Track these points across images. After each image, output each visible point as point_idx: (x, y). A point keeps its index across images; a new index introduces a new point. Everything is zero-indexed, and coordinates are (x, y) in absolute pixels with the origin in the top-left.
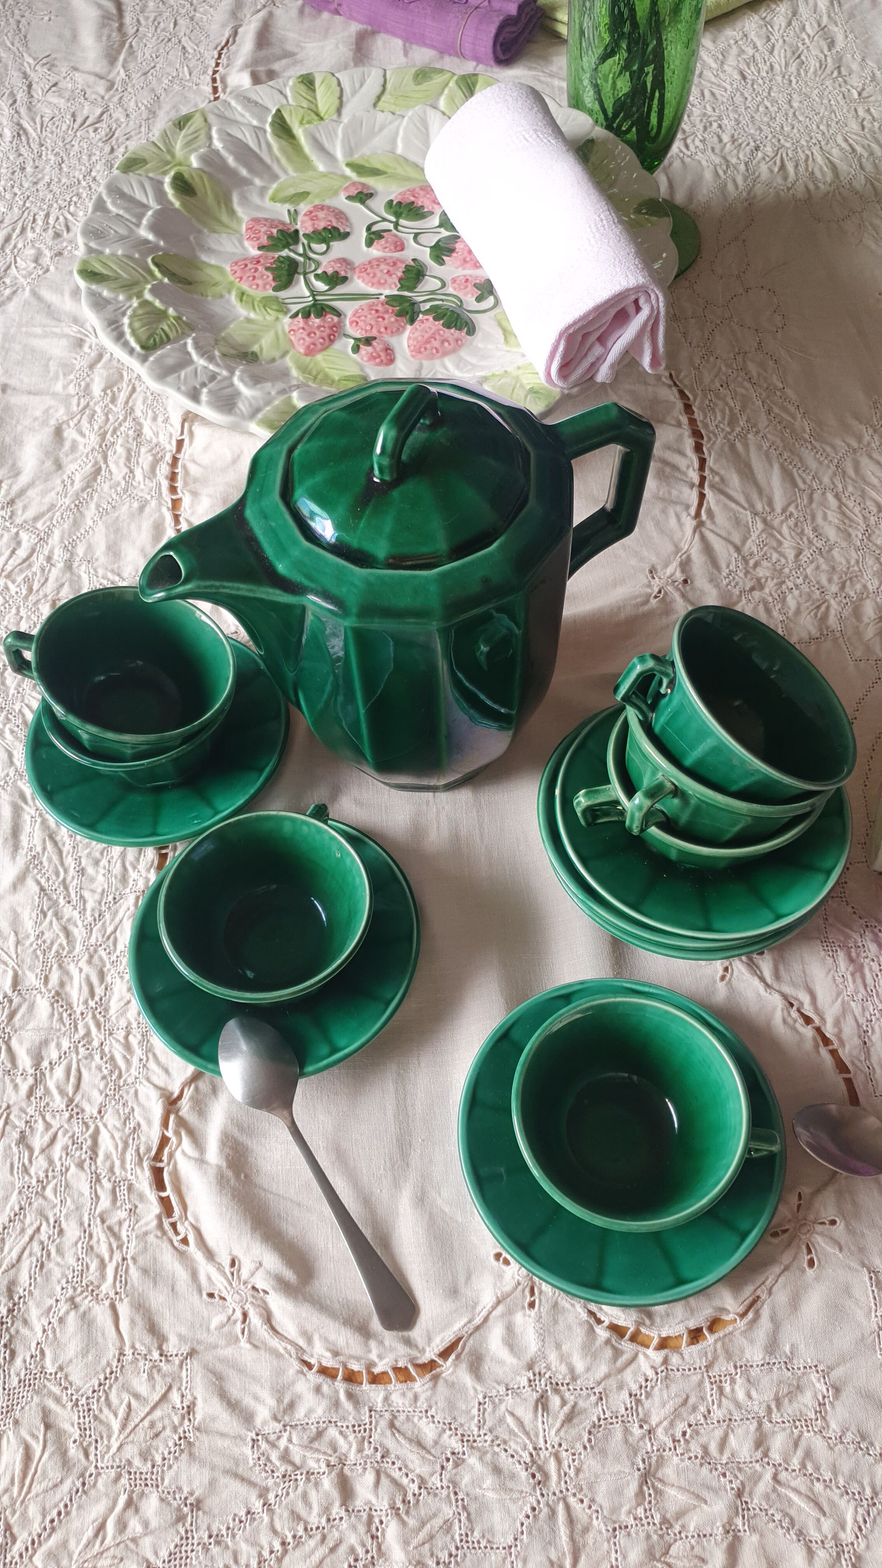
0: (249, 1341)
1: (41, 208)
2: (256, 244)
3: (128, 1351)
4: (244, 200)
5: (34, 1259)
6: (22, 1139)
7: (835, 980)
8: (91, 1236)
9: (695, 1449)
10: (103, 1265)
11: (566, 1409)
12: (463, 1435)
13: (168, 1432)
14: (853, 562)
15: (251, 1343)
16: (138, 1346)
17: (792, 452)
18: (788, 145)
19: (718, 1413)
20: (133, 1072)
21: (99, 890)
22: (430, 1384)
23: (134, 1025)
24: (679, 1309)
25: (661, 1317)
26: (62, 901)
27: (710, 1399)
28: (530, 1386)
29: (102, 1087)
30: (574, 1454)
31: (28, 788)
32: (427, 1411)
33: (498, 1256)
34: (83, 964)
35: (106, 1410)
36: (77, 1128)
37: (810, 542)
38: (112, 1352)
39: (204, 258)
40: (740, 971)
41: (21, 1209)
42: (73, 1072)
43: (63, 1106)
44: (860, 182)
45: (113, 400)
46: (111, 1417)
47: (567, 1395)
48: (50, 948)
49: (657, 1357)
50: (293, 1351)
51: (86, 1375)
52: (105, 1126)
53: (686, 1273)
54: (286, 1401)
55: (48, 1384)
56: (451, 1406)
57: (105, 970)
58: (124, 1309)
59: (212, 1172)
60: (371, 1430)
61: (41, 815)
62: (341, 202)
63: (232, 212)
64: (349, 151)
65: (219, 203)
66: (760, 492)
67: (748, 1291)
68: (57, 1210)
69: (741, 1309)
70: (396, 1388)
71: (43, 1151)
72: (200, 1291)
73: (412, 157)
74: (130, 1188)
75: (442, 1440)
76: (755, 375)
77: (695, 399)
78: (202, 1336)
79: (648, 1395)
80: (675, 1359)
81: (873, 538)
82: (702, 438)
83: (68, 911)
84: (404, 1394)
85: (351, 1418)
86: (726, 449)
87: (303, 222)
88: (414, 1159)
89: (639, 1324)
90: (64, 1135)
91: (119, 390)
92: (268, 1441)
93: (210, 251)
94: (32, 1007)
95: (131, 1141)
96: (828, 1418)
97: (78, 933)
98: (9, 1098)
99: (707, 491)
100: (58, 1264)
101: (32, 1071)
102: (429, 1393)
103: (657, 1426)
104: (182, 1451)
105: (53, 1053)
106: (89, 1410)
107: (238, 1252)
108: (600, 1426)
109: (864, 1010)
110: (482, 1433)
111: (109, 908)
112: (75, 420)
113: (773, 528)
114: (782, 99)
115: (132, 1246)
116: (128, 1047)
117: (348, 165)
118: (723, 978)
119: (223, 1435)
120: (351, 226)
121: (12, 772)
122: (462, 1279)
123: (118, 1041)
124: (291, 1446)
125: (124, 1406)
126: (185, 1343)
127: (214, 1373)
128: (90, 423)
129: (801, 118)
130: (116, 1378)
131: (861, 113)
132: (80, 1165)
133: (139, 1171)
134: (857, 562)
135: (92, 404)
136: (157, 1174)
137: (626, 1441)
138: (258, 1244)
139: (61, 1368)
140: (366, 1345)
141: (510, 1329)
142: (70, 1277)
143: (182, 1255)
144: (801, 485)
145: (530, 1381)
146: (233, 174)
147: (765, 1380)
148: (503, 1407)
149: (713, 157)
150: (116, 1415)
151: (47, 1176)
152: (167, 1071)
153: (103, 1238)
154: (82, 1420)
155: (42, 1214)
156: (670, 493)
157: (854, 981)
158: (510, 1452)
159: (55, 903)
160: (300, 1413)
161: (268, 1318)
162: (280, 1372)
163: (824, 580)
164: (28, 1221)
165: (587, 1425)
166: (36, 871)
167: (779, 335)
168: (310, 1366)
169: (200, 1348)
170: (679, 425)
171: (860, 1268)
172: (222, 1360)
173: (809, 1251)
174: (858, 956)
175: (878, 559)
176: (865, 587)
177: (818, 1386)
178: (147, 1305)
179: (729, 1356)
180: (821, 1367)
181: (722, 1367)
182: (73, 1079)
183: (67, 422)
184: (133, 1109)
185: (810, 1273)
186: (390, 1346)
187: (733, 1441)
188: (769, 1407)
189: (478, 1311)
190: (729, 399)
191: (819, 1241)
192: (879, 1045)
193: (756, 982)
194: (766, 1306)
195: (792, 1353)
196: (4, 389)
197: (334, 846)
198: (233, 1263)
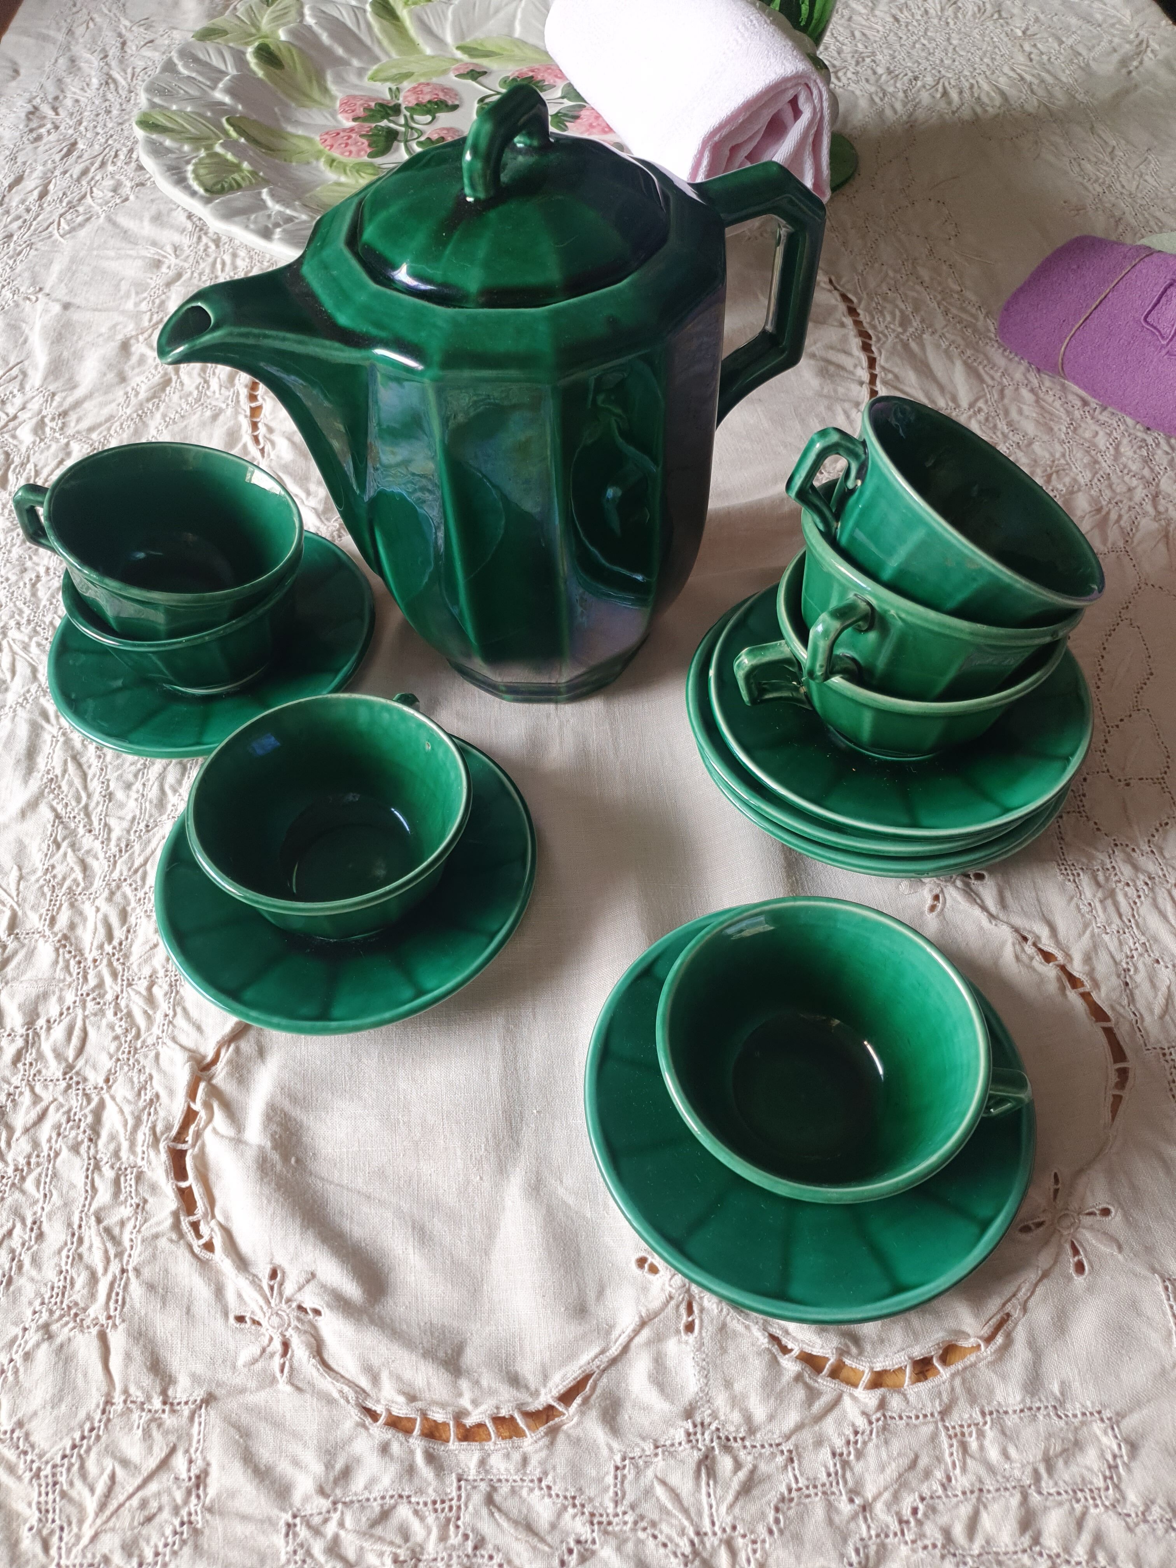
0: (291, 1382)
2: (351, 116)
3: (118, 1398)
4: (340, 80)
7: (1078, 908)
8: (81, 1241)
9: (933, 1533)
10: (93, 1279)
11: (742, 1475)
12: (592, 1515)
13: (166, 1514)
14: (1058, 455)
15: (293, 1385)
16: (132, 1390)
17: (977, 351)
18: (950, 75)
19: (961, 1482)
20: (156, 1031)
21: (129, 817)
22: (545, 1441)
23: (161, 973)
24: (897, 1333)
25: (873, 1343)
26: (81, 831)
27: (949, 1460)
28: (690, 1441)
29: (113, 1047)
30: (754, 1542)
31: (50, 705)
32: (540, 1480)
33: (641, 1262)
34: (101, 902)
35: (78, 1483)
36: (75, 1101)
37: (1005, 436)
38: (94, 1399)
39: (290, 129)
40: (954, 900)
42: (77, 1032)
43: (59, 1074)
44: (1032, 105)
46: (86, 1492)
47: (742, 1454)
48: (61, 885)
49: (869, 1399)
50: (351, 1395)
51: (55, 1434)
52: (113, 1098)
53: (906, 1275)
54: (339, 1466)
56: (576, 1471)
57: (129, 909)
58: (118, 1340)
59: (251, 1154)
60: (459, 1508)
61: (64, 734)
62: (452, 80)
63: (325, 91)
64: (460, 34)
65: (310, 81)
66: (942, 388)
67: (993, 1305)
68: (37, 1208)
69: (986, 1331)
70: (496, 1446)
71: (27, 1130)
72: (226, 1314)
73: (532, 40)
74: (139, 1177)
75: (562, 1523)
76: (927, 278)
77: (860, 302)
78: (224, 1375)
79: (859, 1455)
80: (895, 1403)
81: (1080, 431)
82: (870, 338)
83: (87, 842)
84: (507, 1456)
85: (430, 1490)
86: (899, 347)
87: (405, 97)
88: (527, 1136)
89: (842, 1352)
90: (58, 1110)
92: (309, 1526)
93: (297, 123)
94: (31, 954)
96: (1123, 1486)
97: (99, 866)
99: (879, 387)
100: (32, 1280)
101: (22, 1031)
102: (543, 1454)
103: (876, 1498)
104: (184, 1542)
105: (52, 1009)
106: (55, 1484)
107: (281, 1260)
108: (791, 1500)
109: (1121, 943)
110: (620, 1510)
111: (140, 836)
112: (146, 335)
114: (940, 38)
115: (135, 1253)
116: (150, 999)
117: (458, 48)
118: (932, 908)
119: (244, 1518)
120: (461, 99)
121: (34, 688)
122: (591, 1295)
123: (138, 993)
124: (342, 1533)
125: (105, 1478)
126: (200, 1386)
127: (237, 1427)
129: (962, 53)
130: (98, 1437)
131: (1027, 47)
132: (75, 1148)
133: (152, 1153)
134: (1063, 455)
136: (177, 1160)
137: (830, 1522)
138: (310, 1248)
139: (20, 1424)
140: (455, 1385)
141: (659, 1361)
142: (47, 1296)
143: (204, 1265)
144: (990, 382)
145: (688, 1434)
146: (327, 52)
147: (1028, 1433)
148: (650, 1473)
149: (868, 86)
150: (92, 1490)
151: (29, 1163)
152: (199, 1029)
153: (97, 1242)
154: (43, 1499)
155: (16, 1212)
156: (835, 391)
157: (1105, 909)
158: (662, 1538)
159: (73, 833)
160: (358, 1483)
161: (318, 1350)
162: (332, 1425)
165: (773, 1497)
166: (52, 796)
167: (952, 242)
168: (374, 1416)
169: (220, 1392)
170: (843, 325)
171: (1149, 1274)
172: (250, 1409)
173: (1076, 1252)
174: (1107, 879)
175: (1088, 452)
176: (1075, 480)
177: (1104, 1440)
178: (151, 1334)
179: (973, 1399)
180: (1107, 1414)
181: (964, 1413)
182: (75, 1041)
183: (136, 337)
184: (151, 1077)
185: (1079, 1281)
186: (490, 1388)
187: (986, 1521)
188: (1036, 1473)
189: (613, 1337)
190: (899, 302)
191: (1089, 1238)
192: (1146, 986)
193: (977, 912)
194: (1020, 1328)
195: (1062, 1394)
196: (66, 306)
197: (423, 736)
198: (273, 1275)
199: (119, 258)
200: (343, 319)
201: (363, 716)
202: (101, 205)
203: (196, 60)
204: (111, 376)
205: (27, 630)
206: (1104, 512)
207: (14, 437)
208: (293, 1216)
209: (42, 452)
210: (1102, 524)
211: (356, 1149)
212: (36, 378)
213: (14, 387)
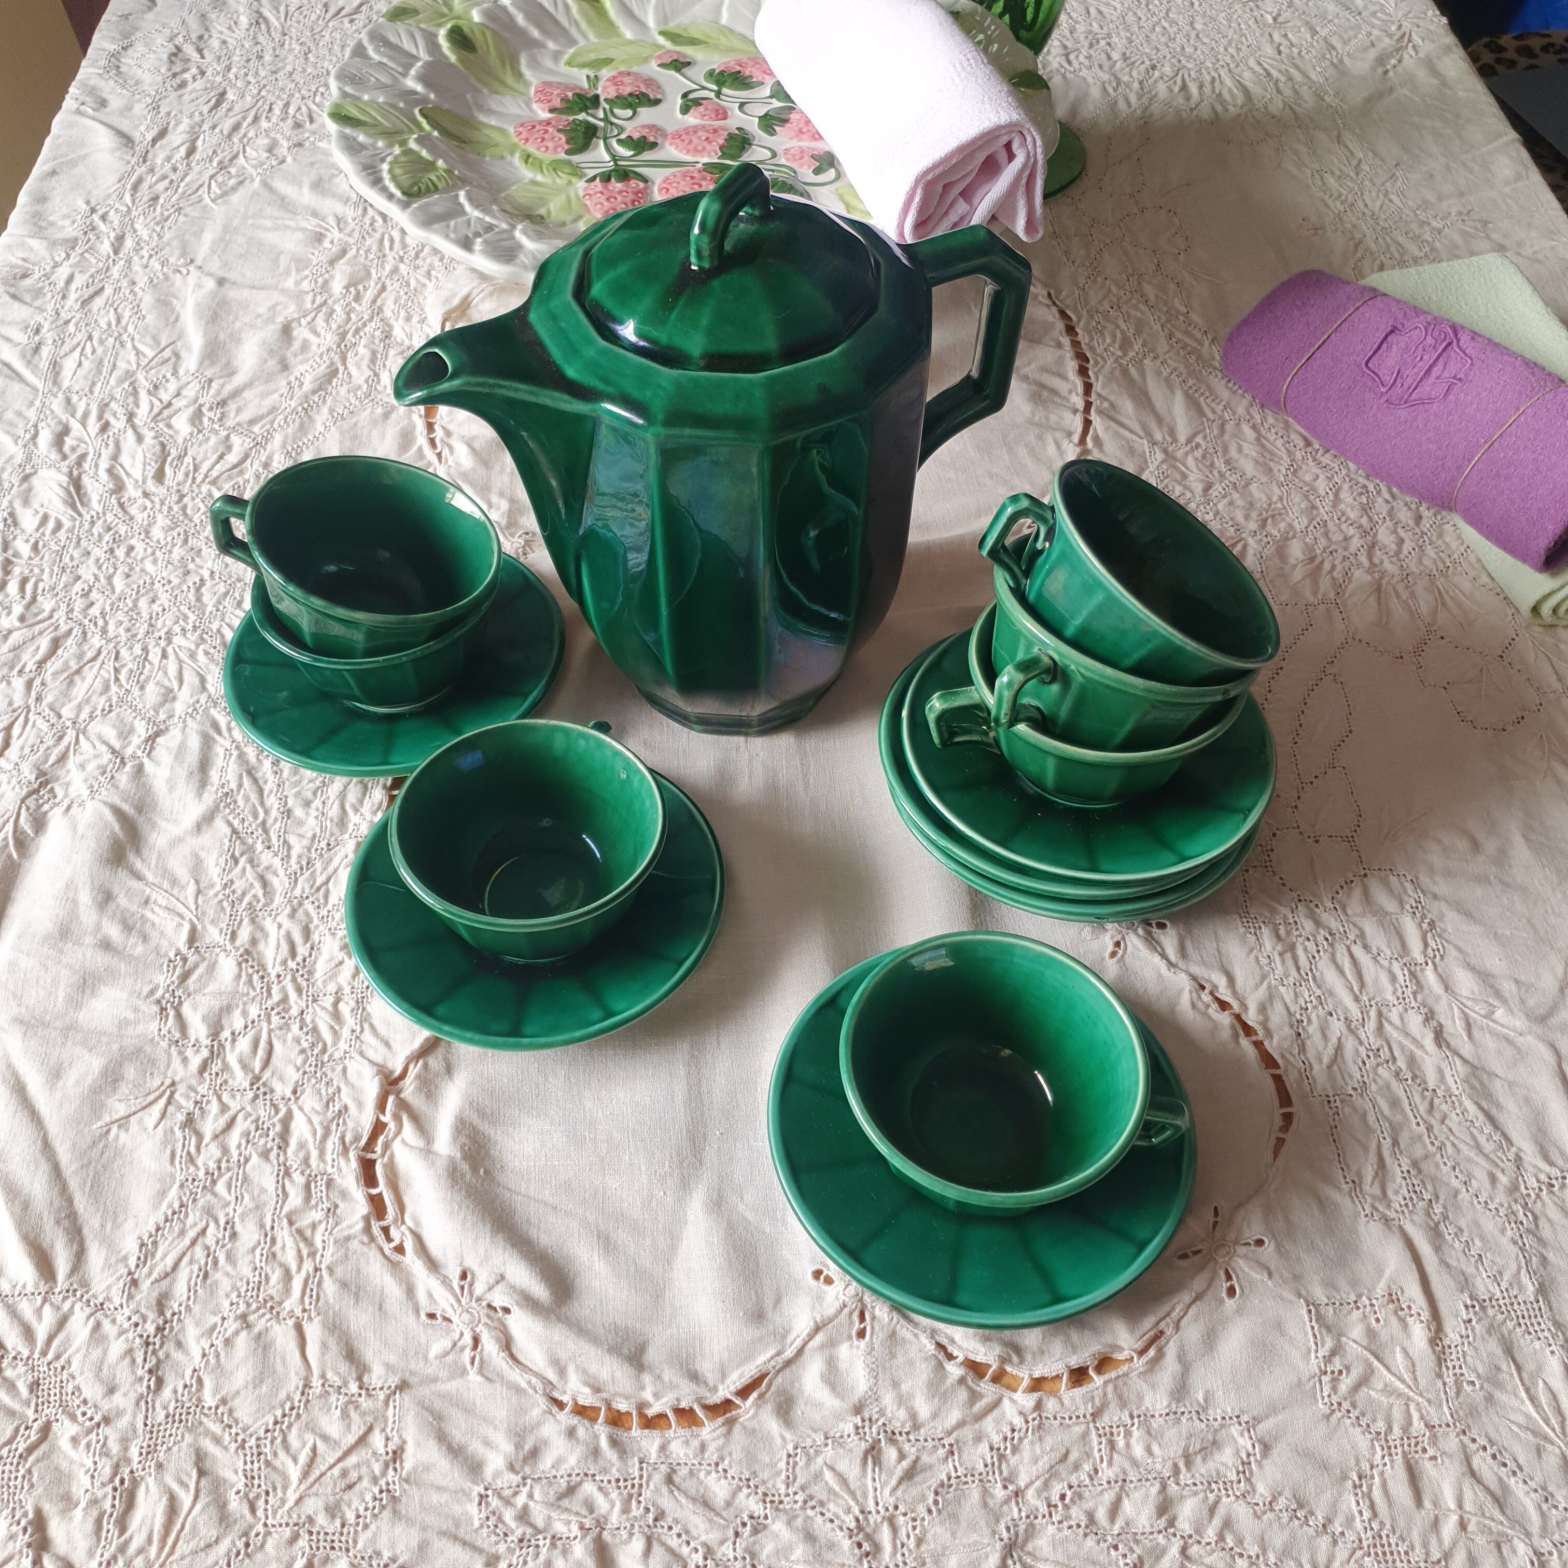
0: (481, 1372)
1: (279, 97)
2: (547, 106)
3: (316, 1382)
4: (535, 64)
5: (196, 1268)
6: (189, 1122)
7: (1257, 960)
8: (273, 1241)
9: (1077, 1514)
10: (287, 1276)
11: (905, 1464)
12: (765, 1495)
13: (365, 1483)
14: (1275, 499)
15: (483, 1375)
16: (329, 1375)
17: (1198, 380)
18: (1190, 66)
19: (1107, 1473)
20: (343, 1045)
21: (310, 834)
22: (723, 1430)
23: (347, 990)
24: (1057, 1347)
25: (1034, 1354)
26: (259, 847)
27: (1097, 1455)
28: (858, 1434)
29: (299, 1061)
30: (914, 1520)
31: (223, 714)
32: (717, 1464)
33: (817, 1274)
34: (283, 919)
35: (282, 1454)
36: (263, 1111)
37: (1222, 475)
38: (294, 1382)
39: (483, 118)
40: (1135, 947)
41: (182, 1206)
42: (263, 1044)
43: (247, 1084)
44: (1277, 106)
45: (358, 298)
46: (289, 1462)
47: (906, 1447)
48: (241, 900)
49: (1026, 1401)
50: (539, 1386)
51: (258, 1410)
53: (1066, 1289)
54: (527, 1447)
55: (205, 1420)
56: (750, 1457)
57: (312, 926)
58: (313, 1331)
59: (441, 1164)
60: (641, 1486)
61: (238, 748)
62: (653, 69)
63: (519, 75)
64: (663, 18)
65: (504, 64)
66: (1160, 420)
67: (1148, 1323)
68: (230, 1209)
69: (1139, 1345)
70: (676, 1434)
71: (216, 1137)
72: (417, 1311)
73: (739, 28)
74: (330, 1183)
75: (737, 1502)
76: (1152, 297)
77: (1079, 320)
78: (417, 1365)
79: (1015, 1450)
80: (1051, 1405)
81: (1300, 474)
82: (1088, 361)
83: (266, 858)
84: (687, 1443)
85: (614, 1470)
86: (1117, 373)
87: (604, 88)
88: (710, 1154)
89: (1004, 1360)
90: (246, 1119)
91: (365, 288)
92: (500, 1497)
93: (490, 112)
94: (212, 968)
95: (334, 1127)
96: (1254, 1480)
97: (279, 883)
98: (175, 1073)
99: (1093, 416)
100: (228, 1275)
101: (208, 1042)
102: (721, 1442)
103: (1027, 1487)
104: (383, 1507)
105: (236, 1021)
106: (259, 1454)
107: (471, 1263)
108: (950, 1486)
109: (1296, 996)
110: (790, 1491)
111: (321, 854)
112: (309, 318)
113: (1175, 459)
114: (1182, 21)
115: (328, 1253)
116: (336, 1015)
117: (661, 33)
118: (1113, 954)
119: (439, 1489)
120: (663, 93)
121: (203, 698)
122: (769, 1302)
123: (323, 1008)
124: (531, 1504)
125: (307, 1450)
126: (395, 1374)
127: (430, 1411)
128: (327, 321)
129: (1206, 40)
130: (298, 1416)
131: (1277, 37)
132: (265, 1155)
133: (342, 1162)
134: (1281, 499)
135: (330, 302)
136: (367, 1168)
137: (985, 1505)
138: (500, 1251)
139: (224, 1401)
140: (638, 1378)
141: (831, 1364)
142: (243, 1290)
143: (395, 1266)
144: (1210, 415)
145: (857, 1428)
146: (522, 33)
147: (1171, 1434)
148: (820, 1460)
149: (1101, 74)
150: (295, 1460)
151: (219, 1168)
152: (387, 1044)
153: (290, 1242)
154: (248, 1466)
155: (209, 1212)
156: (1047, 418)
157: (1283, 962)
158: (829, 1515)
159: (251, 849)
160: (546, 1463)
161: (507, 1344)
162: (521, 1411)
163: (1240, 516)
164: (190, 1221)
165: (934, 1483)
166: (227, 811)
167: (1181, 257)
168: (560, 1405)
169: (413, 1380)
170: (1059, 345)
171: (1295, 1299)
172: (441, 1396)
173: (1229, 1277)
174: (1288, 933)
175: (1306, 497)
176: (1291, 526)
177: (1240, 1441)
178: (345, 1327)
179: (1123, 1403)
180: (1245, 1418)
181: (1114, 1416)
182: (261, 1053)
183: (298, 320)
184: (339, 1090)
185: (1230, 1303)
186: (671, 1382)
187: (1127, 1506)
188: (1175, 1466)
189: (789, 1341)
190: (1121, 322)
191: (1242, 1266)
192: (1317, 1037)
193: (1156, 959)
194: (1171, 1343)
195: (1206, 1401)
196: (221, 282)
197: (619, 765)
198: (464, 1276)
199: (276, 228)
200: (571, 372)
201: (559, 743)
202: (255, 167)
203: (387, 43)
204: (272, 364)
205: (194, 637)
206: (1317, 562)
207: (169, 426)
208: (483, 1221)
209: (200, 445)
210: (1315, 574)
211: (543, 1162)
212: (190, 362)
213: (167, 370)
